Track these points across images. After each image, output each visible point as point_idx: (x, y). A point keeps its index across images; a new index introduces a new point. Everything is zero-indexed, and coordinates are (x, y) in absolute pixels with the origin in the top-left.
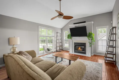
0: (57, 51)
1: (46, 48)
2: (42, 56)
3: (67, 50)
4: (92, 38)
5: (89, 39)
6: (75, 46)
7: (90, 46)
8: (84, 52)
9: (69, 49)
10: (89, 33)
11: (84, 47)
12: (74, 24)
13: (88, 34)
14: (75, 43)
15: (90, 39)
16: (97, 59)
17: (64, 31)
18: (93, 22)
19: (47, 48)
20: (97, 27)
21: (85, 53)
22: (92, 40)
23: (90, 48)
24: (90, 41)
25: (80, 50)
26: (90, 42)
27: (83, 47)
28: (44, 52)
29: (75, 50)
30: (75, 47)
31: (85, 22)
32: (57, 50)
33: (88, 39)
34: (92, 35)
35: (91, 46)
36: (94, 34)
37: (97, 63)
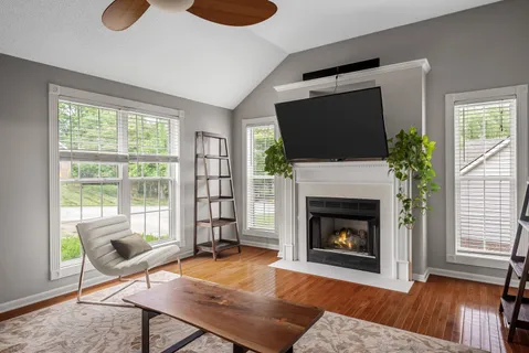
0: (198, 253)
1: (102, 241)
2: (74, 294)
3: (264, 245)
4: (420, 165)
5: (399, 176)
6: (314, 222)
7: (406, 221)
8: (366, 255)
9: (276, 241)
10: (401, 135)
11: (370, 226)
12: (307, 77)
13: (396, 140)
14: (311, 202)
15: (404, 171)
16: (453, 306)
17: (244, 122)
18: (425, 64)
19: (114, 237)
20: (449, 98)
21: (373, 266)
22: (417, 178)
23: (406, 232)
24: (406, 187)
25: (345, 247)
26: (407, 193)
27: (363, 226)
28: (89, 266)
29: (310, 245)
30: (315, 226)
31: (374, 63)
32: (196, 249)
33: (392, 174)
34: (419, 149)
35: (411, 221)
36: (433, 144)
37: (452, 344)
